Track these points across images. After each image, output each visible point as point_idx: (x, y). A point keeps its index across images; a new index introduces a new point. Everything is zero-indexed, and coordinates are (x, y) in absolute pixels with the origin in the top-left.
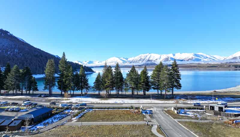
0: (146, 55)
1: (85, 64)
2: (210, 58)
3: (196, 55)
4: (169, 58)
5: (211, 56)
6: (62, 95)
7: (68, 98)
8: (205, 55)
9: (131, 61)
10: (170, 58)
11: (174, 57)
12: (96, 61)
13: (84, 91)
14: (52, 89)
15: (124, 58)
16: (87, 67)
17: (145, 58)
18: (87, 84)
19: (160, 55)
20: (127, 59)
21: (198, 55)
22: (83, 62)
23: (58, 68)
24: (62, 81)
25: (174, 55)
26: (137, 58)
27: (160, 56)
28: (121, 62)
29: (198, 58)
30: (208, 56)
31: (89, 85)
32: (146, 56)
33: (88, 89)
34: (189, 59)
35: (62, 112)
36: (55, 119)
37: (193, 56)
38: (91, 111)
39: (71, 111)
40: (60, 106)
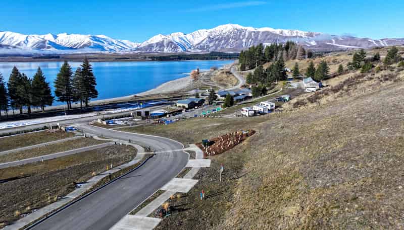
5: (119, 40)
10: (48, 42)
11: (57, 40)
19: (27, 36)
21: (99, 38)
25: (55, 37)
29: (99, 43)
34: (85, 46)
37: (91, 41)
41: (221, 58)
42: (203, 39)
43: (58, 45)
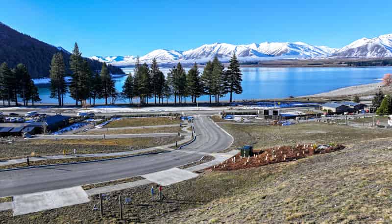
0: (213, 45)
1: (110, 61)
2: (313, 51)
3: (292, 46)
4: (249, 50)
5: (316, 46)
6: (77, 106)
7: (88, 108)
8: (306, 45)
9: (188, 56)
10: (251, 50)
11: (259, 48)
12: (128, 56)
13: (110, 100)
14: (62, 97)
15: (176, 51)
16: (114, 67)
17: (211, 51)
18: (114, 90)
19: (236, 46)
20: (181, 53)
21: (296, 45)
22: (106, 59)
23: (70, 66)
24: (77, 85)
25: (258, 46)
26: (198, 50)
27: (236, 48)
28: (171, 57)
29: (295, 50)
30: (311, 47)
31: (117, 91)
32: (214, 48)
33: (115, 97)
34: (282, 52)
35: (81, 121)
36: (74, 127)
37: (288, 48)
38: (118, 119)
39: (93, 120)
40: (78, 115)
43: (259, 53)
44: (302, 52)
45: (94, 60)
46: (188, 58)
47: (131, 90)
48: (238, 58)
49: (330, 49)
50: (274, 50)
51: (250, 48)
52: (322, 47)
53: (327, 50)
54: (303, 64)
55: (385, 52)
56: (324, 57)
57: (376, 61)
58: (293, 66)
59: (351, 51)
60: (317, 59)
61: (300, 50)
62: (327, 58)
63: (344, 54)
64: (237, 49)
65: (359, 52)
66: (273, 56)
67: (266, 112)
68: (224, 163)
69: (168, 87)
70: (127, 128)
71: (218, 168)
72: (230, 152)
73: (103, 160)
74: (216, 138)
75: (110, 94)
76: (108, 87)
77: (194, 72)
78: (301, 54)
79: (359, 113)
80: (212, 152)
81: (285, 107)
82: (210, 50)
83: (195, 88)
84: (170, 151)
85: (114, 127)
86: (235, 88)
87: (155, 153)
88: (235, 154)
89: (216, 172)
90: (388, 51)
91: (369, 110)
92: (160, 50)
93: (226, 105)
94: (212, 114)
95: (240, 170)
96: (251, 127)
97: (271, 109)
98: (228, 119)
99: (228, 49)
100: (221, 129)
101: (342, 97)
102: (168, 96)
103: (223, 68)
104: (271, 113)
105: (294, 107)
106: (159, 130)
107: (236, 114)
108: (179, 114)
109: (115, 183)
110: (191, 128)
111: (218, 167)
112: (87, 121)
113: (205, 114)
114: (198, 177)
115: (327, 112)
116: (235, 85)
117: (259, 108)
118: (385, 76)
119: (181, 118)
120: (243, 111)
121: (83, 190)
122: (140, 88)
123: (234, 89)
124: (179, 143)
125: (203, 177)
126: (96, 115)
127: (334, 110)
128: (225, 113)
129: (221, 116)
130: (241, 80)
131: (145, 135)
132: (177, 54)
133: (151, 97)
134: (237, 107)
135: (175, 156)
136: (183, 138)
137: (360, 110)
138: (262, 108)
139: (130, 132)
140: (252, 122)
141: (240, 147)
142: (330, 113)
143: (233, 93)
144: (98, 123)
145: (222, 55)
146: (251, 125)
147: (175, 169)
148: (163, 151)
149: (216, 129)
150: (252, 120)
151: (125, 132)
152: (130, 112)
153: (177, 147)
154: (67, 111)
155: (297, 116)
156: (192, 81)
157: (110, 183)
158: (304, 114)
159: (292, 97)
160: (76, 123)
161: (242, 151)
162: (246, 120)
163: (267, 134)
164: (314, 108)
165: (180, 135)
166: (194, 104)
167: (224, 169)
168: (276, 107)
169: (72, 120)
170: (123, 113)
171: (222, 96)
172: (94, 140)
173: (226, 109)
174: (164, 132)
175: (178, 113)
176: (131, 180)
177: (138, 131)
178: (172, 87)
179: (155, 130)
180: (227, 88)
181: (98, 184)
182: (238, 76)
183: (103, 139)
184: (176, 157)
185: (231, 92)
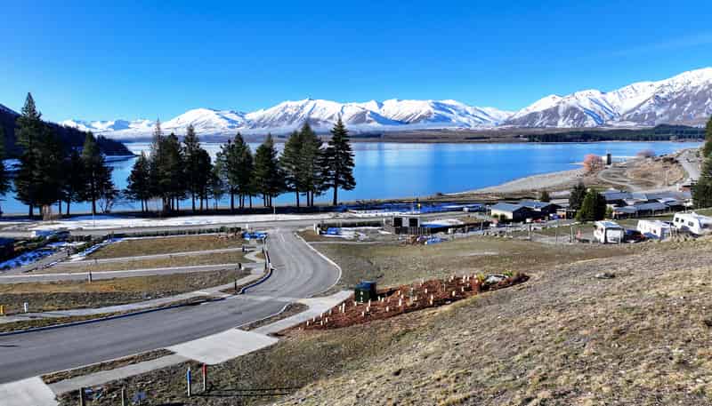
0: (300, 103)
1: (100, 128)
2: (473, 116)
3: (438, 106)
4: (366, 112)
5: (478, 108)
6: (32, 218)
7: (55, 222)
8: (460, 105)
9: (255, 122)
10: (369, 113)
11: (382, 110)
12: (139, 121)
13: (101, 205)
15: (232, 112)
16: (110, 141)
17: (297, 114)
18: (110, 184)
20: (242, 116)
21: (445, 105)
22: (94, 125)
23: (15, 139)
24: (32, 175)
25: (381, 105)
26: (274, 111)
27: (343, 108)
28: (224, 124)
29: (444, 113)
30: (469, 109)
31: (115, 188)
32: (302, 107)
33: (112, 198)
34: (422, 117)
35: (39, 247)
36: (24, 260)
37: (432, 110)
38: (119, 241)
39: (65, 244)
40: (33, 235)
41: (680, 137)
42: (643, 100)
43: (383, 118)
44: (455, 117)
45: (69, 129)
46: (255, 126)
47: (144, 183)
48: (347, 126)
49: (500, 112)
50: (409, 114)
51: (367, 108)
52: (487, 110)
53: (495, 114)
54: (457, 138)
55: (585, 118)
56: (491, 126)
57: (571, 133)
58: (441, 140)
59: (533, 116)
60: (479, 129)
61: (452, 113)
62: (496, 129)
63: (523, 120)
64: (344, 110)
65: (546, 118)
66: (408, 123)
67: (398, 221)
68: (326, 315)
69: (217, 179)
70: (137, 258)
71: (314, 325)
72: (335, 295)
73: (88, 320)
74: (310, 271)
75: (102, 193)
76: (97, 178)
77: (267, 151)
78: (454, 121)
79: (549, 219)
80: (302, 296)
81: (429, 212)
82: (295, 112)
83: (269, 180)
84: (223, 299)
85: (110, 257)
86: (342, 178)
87: (194, 303)
88: (345, 299)
89: (310, 332)
90: (589, 117)
91: (565, 213)
92: (201, 110)
93: (326, 209)
94: (301, 227)
95: (355, 326)
96: (371, 248)
97: (405, 216)
98: (331, 235)
99: (328, 111)
100: (319, 254)
101: (523, 192)
102: (218, 195)
103: (321, 144)
104: (406, 223)
105: (443, 211)
106: (202, 260)
107: (345, 225)
108: (239, 229)
109: (113, 365)
110: (263, 254)
111: (313, 323)
112: (54, 246)
113: (286, 227)
114: (276, 344)
115: (499, 218)
116: (342, 173)
117: (386, 214)
118: (587, 157)
119: (243, 236)
120: (358, 221)
121: (44, 385)
122: (163, 181)
123: (341, 182)
124: (241, 282)
125: (286, 343)
126: (72, 234)
127: (510, 216)
128: (325, 225)
129: (318, 229)
130: (353, 165)
131: (174, 269)
132: (235, 117)
133: (184, 197)
134: (347, 214)
135: (231, 307)
136: (247, 272)
137: (551, 215)
138: (391, 213)
139: (143, 264)
140: (373, 240)
141: (352, 286)
142: (503, 221)
143: (338, 189)
144: (76, 251)
145: (318, 120)
146: (371, 245)
147: (234, 331)
148: (208, 300)
149: (310, 254)
150: (373, 236)
151: (132, 265)
152: (144, 227)
153: (236, 290)
154: (10, 228)
155: (450, 227)
156: (264, 168)
157: (102, 366)
158: (462, 223)
159: (440, 194)
160: (29, 251)
161: (357, 291)
162: (363, 236)
163: (399, 259)
164: (477, 213)
165: (243, 268)
166: (268, 210)
167: (325, 327)
168: (414, 212)
169: (20, 245)
170: (129, 228)
171: (319, 194)
172: (69, 283)
173: (327, 217)
174: (211, 263)
175: (238, 226)
176: (146, 357)
177: (158, 263)
178: (224, 178)
179: (194, 259)
180: (328, 180)
181: (75, 371)
182: (348, 159)
183: (87, 280)
184: (233, 310)
185: (335, 187)
